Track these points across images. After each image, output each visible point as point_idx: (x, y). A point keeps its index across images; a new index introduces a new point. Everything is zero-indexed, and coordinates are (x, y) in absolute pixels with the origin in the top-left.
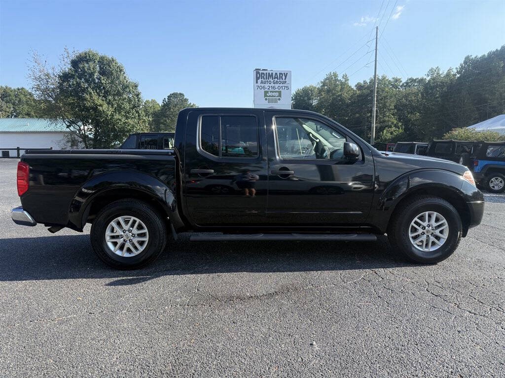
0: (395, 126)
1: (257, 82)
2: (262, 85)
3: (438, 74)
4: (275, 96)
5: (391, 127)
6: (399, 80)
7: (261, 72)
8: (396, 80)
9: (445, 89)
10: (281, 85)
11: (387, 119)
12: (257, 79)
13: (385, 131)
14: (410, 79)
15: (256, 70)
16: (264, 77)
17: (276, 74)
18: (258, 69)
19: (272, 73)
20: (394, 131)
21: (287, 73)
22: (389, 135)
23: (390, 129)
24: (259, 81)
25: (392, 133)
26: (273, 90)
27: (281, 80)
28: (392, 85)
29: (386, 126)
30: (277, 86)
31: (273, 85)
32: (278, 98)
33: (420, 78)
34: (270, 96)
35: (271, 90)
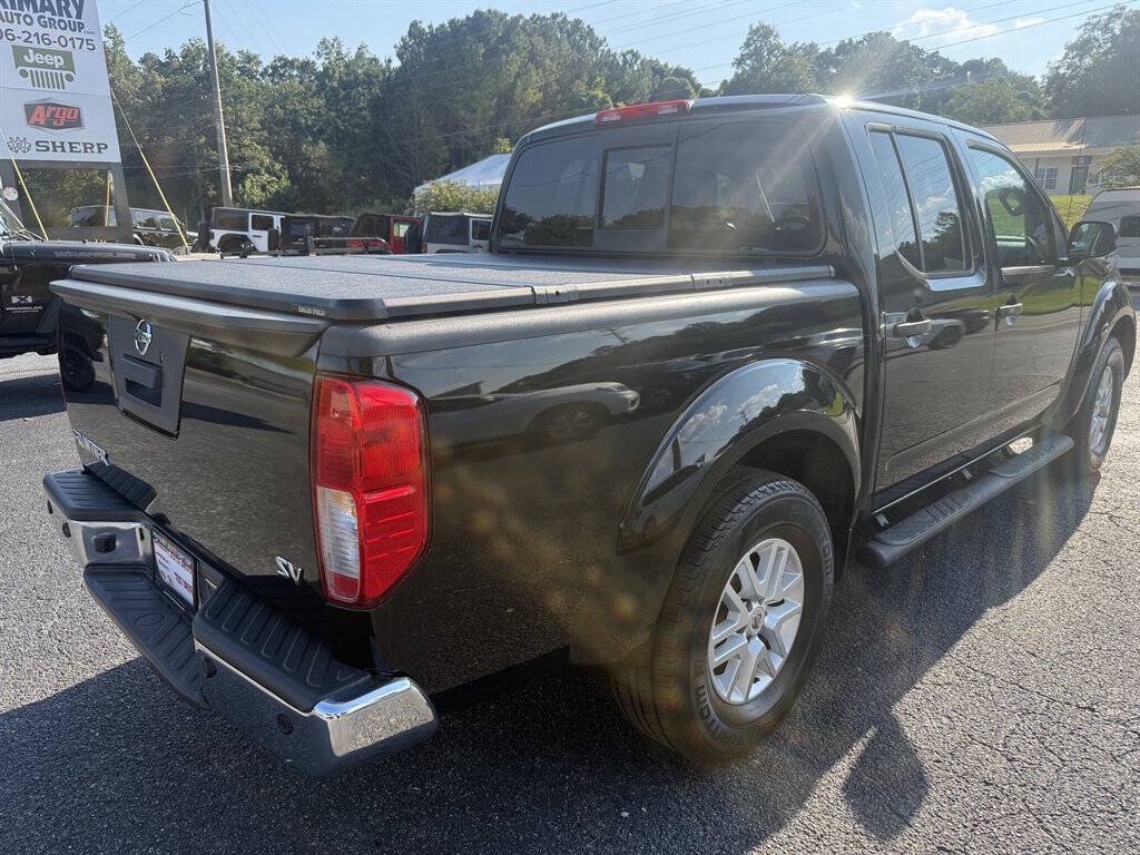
0: (268, 171)
3: (338, 53)
4: (53, 67)
5: (258, 173)
6: (255, 57)
8: (249, 59)
9: (376, 90)
10: (68, 34)
11: (248, 153)
13: (248, 184)
14: (280, 59)
20: (269, 183)
22: (257, 191)
23: (257, 177)
25: (263, 188)
26: (42, 46)
27: (65, 18)
28: (239, 68)
29: (248, 171)
30: (52, 34)
31: (39, 29)
32: (64, 73)
33: (301, 60)
34: (35, 64)
35: (35, 45)
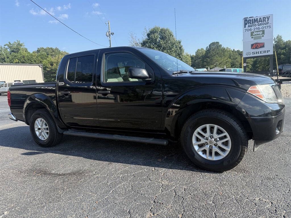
1: (245, 27)
2: (249, 28)
4: (259, 34)
7: (248, 19)
10: (265, 25)
12: (245, 24)
15: (244, 18)
16: (250, 22)
17: (260, 18)
18: (246, 18)
19: (257, 19)
21: (269, 17)
24: (247, 26)
26: (258, 30)
27: (264, 22)
30: (260, 27)
31: (257, 27)
32: (262, 35)
34: (255, 35)
35: (256, 30)
